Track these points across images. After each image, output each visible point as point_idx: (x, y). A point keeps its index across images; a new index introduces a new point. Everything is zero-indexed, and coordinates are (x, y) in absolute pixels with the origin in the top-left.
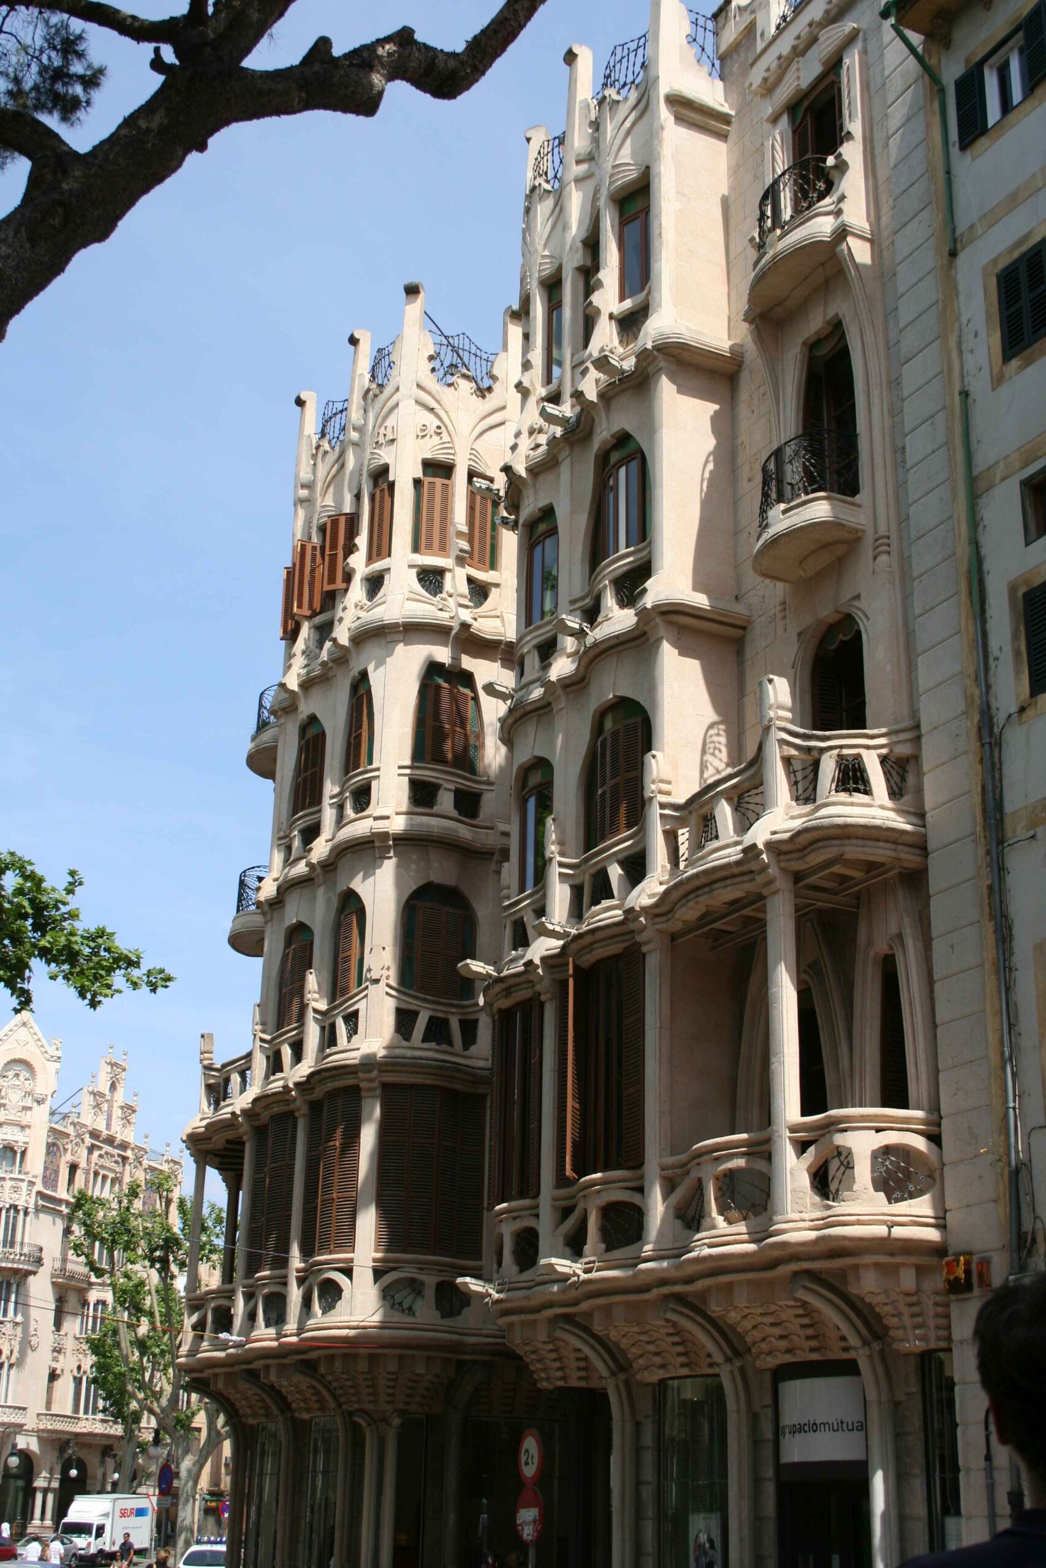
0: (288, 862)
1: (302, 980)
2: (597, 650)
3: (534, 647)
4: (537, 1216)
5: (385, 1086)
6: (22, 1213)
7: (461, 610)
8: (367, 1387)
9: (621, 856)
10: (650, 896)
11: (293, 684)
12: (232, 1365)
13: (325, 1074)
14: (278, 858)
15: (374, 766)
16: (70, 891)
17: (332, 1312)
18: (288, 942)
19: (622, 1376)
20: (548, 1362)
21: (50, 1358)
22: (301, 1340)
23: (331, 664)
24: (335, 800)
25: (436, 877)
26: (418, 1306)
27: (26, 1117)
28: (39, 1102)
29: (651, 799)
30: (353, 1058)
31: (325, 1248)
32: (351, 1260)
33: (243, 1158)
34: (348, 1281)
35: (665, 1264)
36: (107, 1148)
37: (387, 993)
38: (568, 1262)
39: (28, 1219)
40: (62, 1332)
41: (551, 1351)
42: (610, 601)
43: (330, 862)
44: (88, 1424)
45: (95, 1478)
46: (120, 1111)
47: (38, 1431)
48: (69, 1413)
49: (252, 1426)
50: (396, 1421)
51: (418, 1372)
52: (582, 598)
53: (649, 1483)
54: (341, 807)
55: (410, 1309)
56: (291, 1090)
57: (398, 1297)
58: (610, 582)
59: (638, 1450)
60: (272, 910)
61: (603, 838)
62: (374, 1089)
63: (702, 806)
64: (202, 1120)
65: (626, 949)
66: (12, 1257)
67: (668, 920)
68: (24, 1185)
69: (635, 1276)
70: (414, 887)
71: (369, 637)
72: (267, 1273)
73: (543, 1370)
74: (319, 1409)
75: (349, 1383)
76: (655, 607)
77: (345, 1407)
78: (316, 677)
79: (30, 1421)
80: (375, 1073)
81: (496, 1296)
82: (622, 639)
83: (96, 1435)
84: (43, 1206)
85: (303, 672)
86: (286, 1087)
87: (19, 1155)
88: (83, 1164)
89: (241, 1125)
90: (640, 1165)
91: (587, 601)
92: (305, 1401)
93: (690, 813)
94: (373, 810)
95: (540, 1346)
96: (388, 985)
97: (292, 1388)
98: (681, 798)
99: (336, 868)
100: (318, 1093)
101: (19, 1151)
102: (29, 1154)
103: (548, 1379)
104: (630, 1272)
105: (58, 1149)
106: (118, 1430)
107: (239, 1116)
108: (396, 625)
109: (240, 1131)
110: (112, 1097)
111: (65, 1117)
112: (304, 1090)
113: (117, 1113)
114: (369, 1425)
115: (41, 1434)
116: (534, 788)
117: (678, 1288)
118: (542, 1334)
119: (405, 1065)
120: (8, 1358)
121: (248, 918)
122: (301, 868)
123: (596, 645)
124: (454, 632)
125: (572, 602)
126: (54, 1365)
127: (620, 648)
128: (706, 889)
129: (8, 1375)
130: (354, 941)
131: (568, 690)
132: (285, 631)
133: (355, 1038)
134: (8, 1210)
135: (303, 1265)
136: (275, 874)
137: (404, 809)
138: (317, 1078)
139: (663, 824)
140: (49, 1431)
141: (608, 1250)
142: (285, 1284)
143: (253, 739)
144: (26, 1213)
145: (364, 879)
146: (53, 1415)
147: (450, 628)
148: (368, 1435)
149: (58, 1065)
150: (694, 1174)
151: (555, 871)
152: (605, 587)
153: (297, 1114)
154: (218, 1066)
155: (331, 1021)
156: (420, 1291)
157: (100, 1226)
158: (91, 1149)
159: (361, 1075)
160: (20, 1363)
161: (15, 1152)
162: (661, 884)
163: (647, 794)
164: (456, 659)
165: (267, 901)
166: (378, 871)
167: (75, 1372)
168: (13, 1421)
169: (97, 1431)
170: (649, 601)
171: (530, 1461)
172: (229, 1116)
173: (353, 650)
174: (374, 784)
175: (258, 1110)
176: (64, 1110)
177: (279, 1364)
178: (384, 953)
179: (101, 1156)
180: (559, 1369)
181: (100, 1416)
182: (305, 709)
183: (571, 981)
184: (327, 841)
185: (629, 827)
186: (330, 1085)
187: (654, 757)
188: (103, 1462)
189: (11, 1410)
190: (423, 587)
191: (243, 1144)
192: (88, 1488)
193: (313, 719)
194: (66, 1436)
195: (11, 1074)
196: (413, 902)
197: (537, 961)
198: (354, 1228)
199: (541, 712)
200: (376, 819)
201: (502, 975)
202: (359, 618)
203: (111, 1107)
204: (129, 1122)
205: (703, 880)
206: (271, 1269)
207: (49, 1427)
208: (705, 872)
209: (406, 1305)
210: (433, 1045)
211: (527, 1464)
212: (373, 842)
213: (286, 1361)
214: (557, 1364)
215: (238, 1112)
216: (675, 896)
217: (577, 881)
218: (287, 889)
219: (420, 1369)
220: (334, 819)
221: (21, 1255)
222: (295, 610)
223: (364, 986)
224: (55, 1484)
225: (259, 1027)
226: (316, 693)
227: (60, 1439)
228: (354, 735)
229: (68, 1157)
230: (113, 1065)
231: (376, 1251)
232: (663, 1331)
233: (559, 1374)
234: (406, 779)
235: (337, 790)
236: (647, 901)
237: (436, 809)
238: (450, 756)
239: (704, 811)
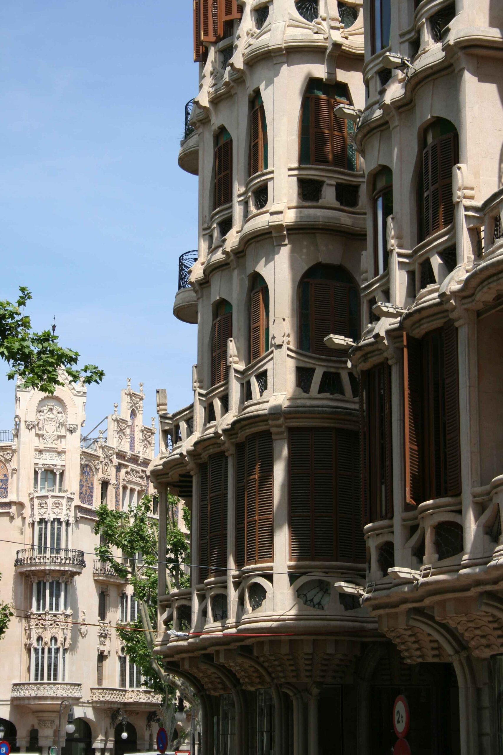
0: (212, 250)
1: (225, 345)
2: (417, 79)
3: (376, 73)
4: (392, 532)
5: (291, 430)
6: (64, 525)
7: (333, 32)
8: (290, 665)
9: (440, 249)
10: (458, 282)
11: (205, 102)
12: (192, 651)
13: (244, 423)
14: (204, 246)
15: (270, 169)
16: (21, 303)
17: (260, 608)
18: (216, 315)
19: (464, 654)
20: (410, 644)
21: (98, 643)
22: (239, 631)
23: (232, 84)
24: (242, 198)
25: (323, 258)
26: (326, 601)
27: (61, 445)
28: (71, 431)
29: (458, 203)
30: (263, 409)
31: (252, 559)
32: (271, 568)
33: (191, 487)
34: (270, 584)
35: (477, 570)
36: (132, 466)
37: (288, 356)
38: (408, 570)
39: (70, 529)
40: (106, 621)
41: (410, 636)
42: (427, 37)
43: (240, 250)
44: (134, 695)
45: (143, 739)
46: (141, 434)
47: (93, 702)
48: (117, 686)
49: (216, 697)
50: (315, 691)
51: (328, 652)
52: (409, 32)
53: (488, 734)
54: (246, 203)
55: (319, 604)
56: (220, 436)
57: (310, 596)
58: (426, 19)
59: (479, 709)
60: (202, 289)
61: (428, 234)
62: (282, 433)
63: (492, 210)
64: (161, 459)
65: (445, 323)
66: (59, 561)
67: (473, 301)
68: (64, 501)
69: (458, 579)
70: (306, 268)
71: (259, 61)
72: (212, 579)
73: (407, 650)
74: (259, 683)
75: (276, 663)
76: (457, 43)
77: (275, 681)
78: (221, 95)
79: (85, 695)
80: (281, 421)
81: (366, 595)
82: (435, 69)
83: (142, 703)
84: (82, 517)
85: (212, 90)
86: (216, 433)
87: (58, 476)
88: (113, 481)
89: (187, 464)
90: (458, 494)
91: (413, 34)
92: (249, 677)
93: (485, 215)
94: (271, 206)
95: (402, 632)
96: (289, 349)
97: (238, 668)
98: (479, 203)
99: (245, 255)
100: (242, 436)
101: (58, 473)
102: (66, 474)
103: (410, 657)
104: (455, 576)
105: (91, 469)
106: (158, 699)
107: (185, 456)
108: (280, 50)
109: (188, 468)
110: (133, 423)
111: (95, 442)
112: (231, 435)
113: (138, 435)
114: (295, 694)
115: (94, 705)
116: (380, 191)
117: (489, 588)
118: (402, 624)
119: (305, 412)
120: (63, 644)
121: (187, 294)
122: (219, 256)
123: (415, 74)
124: (328, 51)
125: (402, 35)
126: (102, 648)
127: (434, 77)
128: (495, 278)
129: (64, 658)
130: (261, 313)
131: (400, 110)
132: (197, 54)
133: (265, 392)
134: (52, 523)
135: (237, 573)
136: (203, 258)
137: (294, 204)
138: (238, 425)
139: (468, 223)
140: (101, 702)
141: (440, 559)
142: (226, 587)
143: (182, 144)
144: (68, 524)
145: (266, 263)
146: (103, 689)
147: (325, 48)
148: (295, 703)
149: (84, 399)
150: (495, 501)
151: (395, 260)
152: (423, 24)
153: (226, 454)
154: (170, 416)
155: (247, 379)
156: (327, 590)
157: (120, 536)
158: (119, 468)
159: (270, 422)
160: (73, 647)
161: (55, 474)
162: (467, 272)
163: (455, 199)
164: (332, 74)
165: (197, 281)
166: (276, 257)
167: (120, 653)
168: (70, 695)
169: (141, 700)
170: (451, 39)
171: (400, 719)
172: (178, 456)
173: (247, 72)
174: (270, 184)
175: (199, 451)
176: (93, 436)
177: (225, 650)
178: (284, 323)
179: (127, 473)
180: (417, 649)
181: (143, 688)
182: (216, 121)
183: (405, 350)
184: (238, 232)
185: (446, 225)
186: (249, 431)
187: (459, 168)
188: (149, 726)
189: (68, 686)
190: (301, 14)
191: (191, 477)
192: (138, 747)
193: (222, 130)
194: (116, 706)
195: (45, 409)
196: (306, 280)
197: (383, 334)
198: (273, 543)
199: (382, 128)
200: (272, 214)
201: (360, 345)
202: (250, 45)
203: (132, 431)
204: (150, 444)
205: (492, 271)
206: (215, 576)
207: (101, 699)
208: (493, 265)
209: (316, 600)
210: (328, 395)
211: (398, 722)
212: (271, 233)
213: (231, 647)
214: (416, 646)
215: (185, 453)
216: (474, 283)
217: (411, 268)
218: (211, 272)
219: (331, 650)
220: (242, 214)
221: (66, 559)
222: (202, 38)
223: (270, 350)
224: (110, 745)
225: (197, 385)
226: (224, 107)
227: (111, 709)
228: (253, 144)
229: (100, 475)
230: (132, 395)
231: (290, 560)
232: (486, 619)
233: (418, 653)
234: (295, 179)
235: (243, 190)
236: (455, 287)
237: (321, 202)
238: (330, 157)
239: (493, 213)
